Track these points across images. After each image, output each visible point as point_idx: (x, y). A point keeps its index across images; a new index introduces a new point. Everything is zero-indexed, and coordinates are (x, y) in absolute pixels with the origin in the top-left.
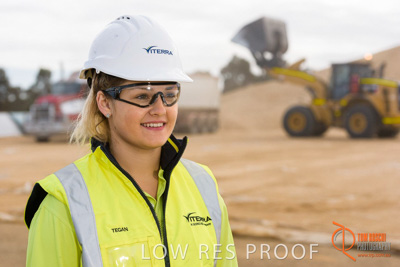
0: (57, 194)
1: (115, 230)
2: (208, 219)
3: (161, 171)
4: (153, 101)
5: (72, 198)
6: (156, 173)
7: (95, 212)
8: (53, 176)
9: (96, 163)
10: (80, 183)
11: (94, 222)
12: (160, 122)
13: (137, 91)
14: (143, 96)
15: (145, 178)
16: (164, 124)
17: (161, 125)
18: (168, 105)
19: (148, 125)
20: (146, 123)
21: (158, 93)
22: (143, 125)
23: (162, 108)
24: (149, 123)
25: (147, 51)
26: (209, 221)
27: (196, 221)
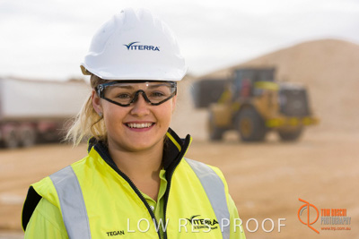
0: (49, 197)
1: (111, 234)
2: (215, 222)
3: (163, 172)
4: (135, 99)
5: (65, 201)
6: (156, 174)
8: (48, 178)
12: (145, 122)
13: (117, 90)
14: (123, 96)
15: (144, 180)
16: (153, 124)
17: (149, 125)
18: (153, 104)
19: (132, 125)
20: (129, 123)
21: (139, 91)
22: (127, 124)
23: (143, 108)
24: (133, 123)
25: (128, 47)
26: (216, 225)
27: (200, 225)
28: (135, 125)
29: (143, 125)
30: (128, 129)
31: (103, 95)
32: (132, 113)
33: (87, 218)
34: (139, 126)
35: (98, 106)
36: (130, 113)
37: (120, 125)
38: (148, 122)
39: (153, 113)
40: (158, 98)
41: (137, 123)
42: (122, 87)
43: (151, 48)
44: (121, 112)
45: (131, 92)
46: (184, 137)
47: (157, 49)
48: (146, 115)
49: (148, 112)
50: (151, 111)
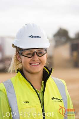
1: (24, 102)
2: (61, 99)
4: (33, 55)
5: (8, 91)
7: (17, 96)
8: (2, 83)
9: (18, 79)
10: (11, 86)
11: (16, 100)
12: (37, 63)
13: (27, 52)
14: (29, 54)
16: (40, 63)
17: (39, 64)
18: (40, 56)
19: (33, 64)
20: (32, 63)
21: (35, 52)
22: (31, 64)
23: (37, 58)
24: (33, 63)
25: (30, 37)
26: (62, 100)
27: (56, 100)
28: (34, 64)
29: (36, 64)
30: (31, 66)
31: (21, 54)
32: (33, 60)
33: (16, 97)
34: (35, 64)
35: (20, 59)
36: (32, 60)
37: (29, 64)
38: (38, 63)
39: (40, 60)
40: (41, 54)
41: (34, 63)
42: (28, 51)
43: (38, 37)
44: (29, 60)
45: (32, 53)
46: (50, 69)
47: (40, 37)
48: (38, 60)
49: (38, 59)
50: (39, 59)
